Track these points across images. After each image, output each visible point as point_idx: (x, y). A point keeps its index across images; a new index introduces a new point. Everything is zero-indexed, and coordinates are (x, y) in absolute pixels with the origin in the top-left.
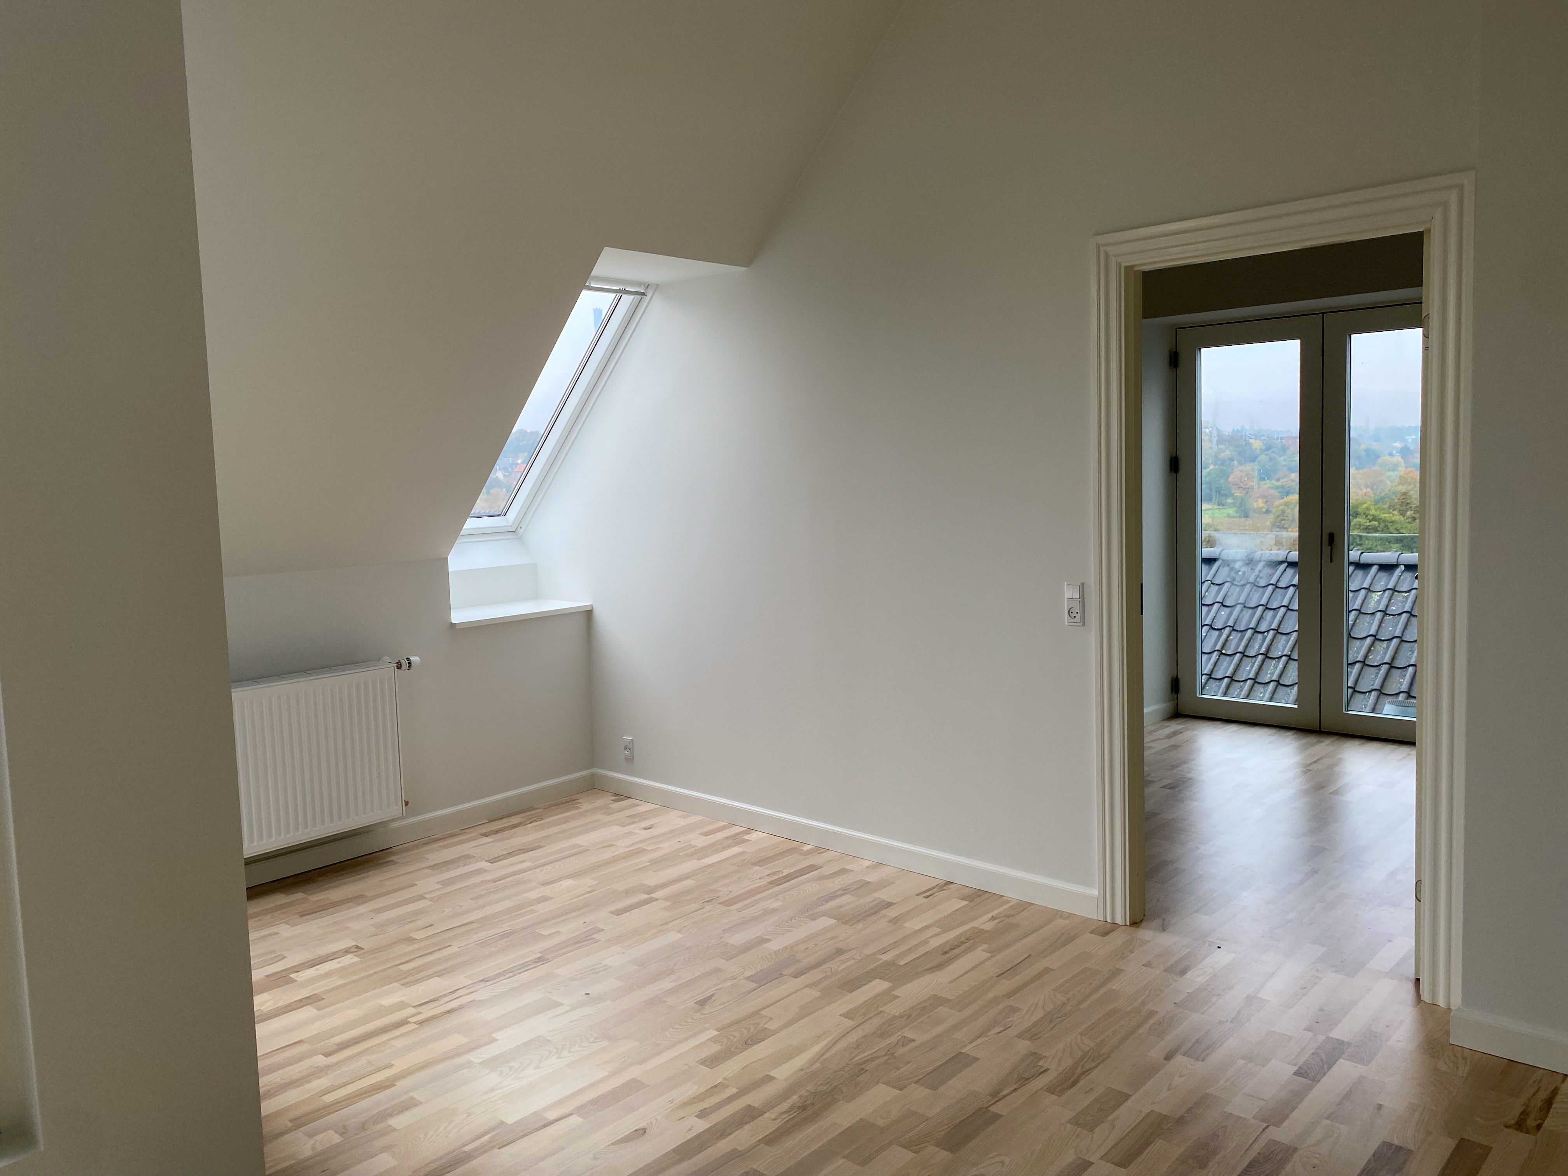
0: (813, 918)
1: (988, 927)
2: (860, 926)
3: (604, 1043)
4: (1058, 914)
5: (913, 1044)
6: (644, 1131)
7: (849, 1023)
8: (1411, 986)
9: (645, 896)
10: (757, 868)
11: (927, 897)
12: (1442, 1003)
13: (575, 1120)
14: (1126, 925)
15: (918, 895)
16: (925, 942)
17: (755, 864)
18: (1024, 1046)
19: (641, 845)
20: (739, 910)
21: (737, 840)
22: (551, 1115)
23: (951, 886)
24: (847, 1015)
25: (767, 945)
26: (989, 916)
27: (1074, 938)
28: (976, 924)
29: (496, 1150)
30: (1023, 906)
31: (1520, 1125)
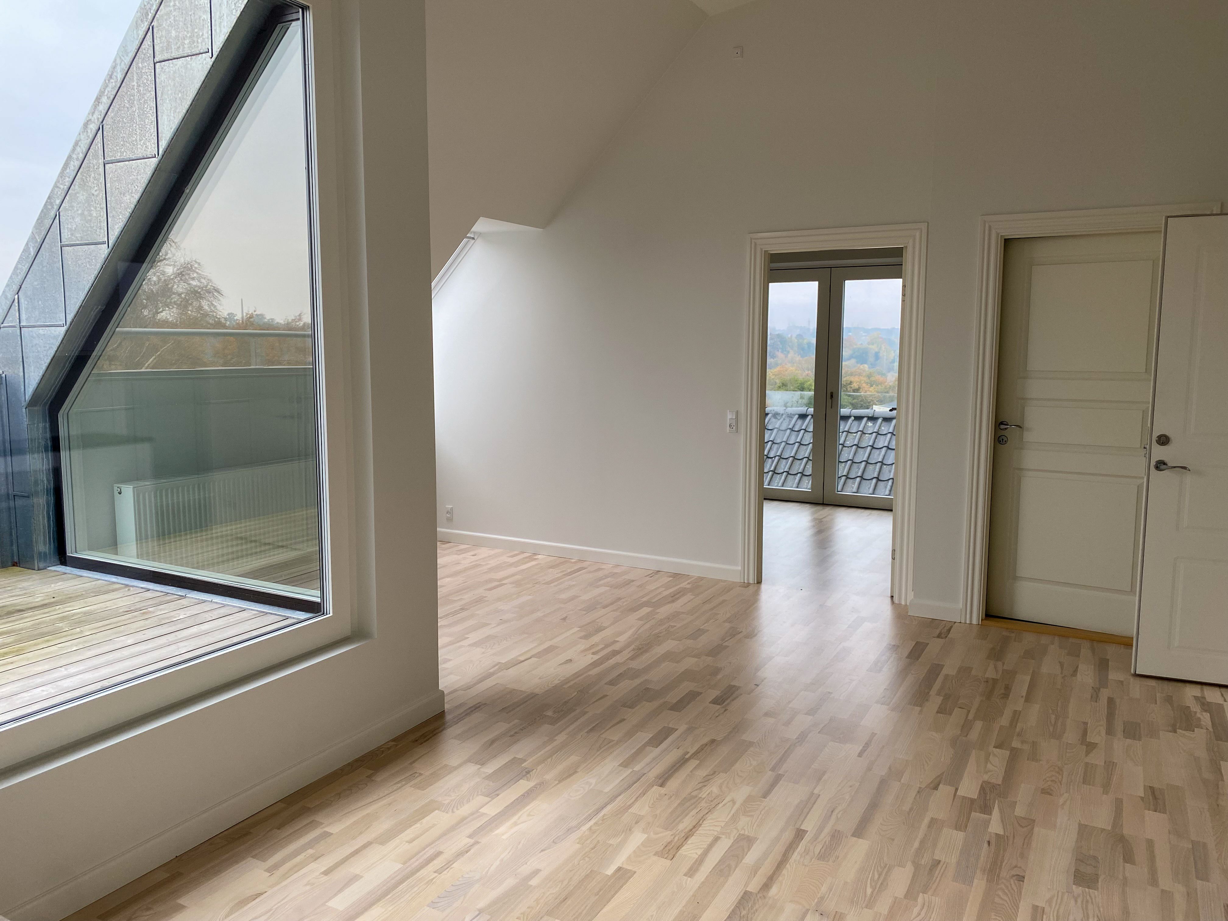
0: (598, 587)
1: (688, 586)
2: (623, 589)
3: (526, 635)
4: (718, 581)
5: (675, 628)
6: (571, 660)
7: (641, 622)
8: (889, 599)
9: (497, 583)
10: (551, 570)
11: (651, 577)
12: (903, 603)
13: (534, 659)
14: (755, 583)
15: (646, 576)
16: (660, 593)
17: (551, 567)
18: (728, 626)
19: (477, 563)
20: (555, 586)
21: (531, 558)
22: (522, 658)
23: (660, 572)
24: (640, 619)
25: (580, 598)
26: (687, 582)
27: (732, 589)
28: (681, 586)
29: (505, 671)
30: (702, 579)
31: (939, 636)
